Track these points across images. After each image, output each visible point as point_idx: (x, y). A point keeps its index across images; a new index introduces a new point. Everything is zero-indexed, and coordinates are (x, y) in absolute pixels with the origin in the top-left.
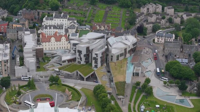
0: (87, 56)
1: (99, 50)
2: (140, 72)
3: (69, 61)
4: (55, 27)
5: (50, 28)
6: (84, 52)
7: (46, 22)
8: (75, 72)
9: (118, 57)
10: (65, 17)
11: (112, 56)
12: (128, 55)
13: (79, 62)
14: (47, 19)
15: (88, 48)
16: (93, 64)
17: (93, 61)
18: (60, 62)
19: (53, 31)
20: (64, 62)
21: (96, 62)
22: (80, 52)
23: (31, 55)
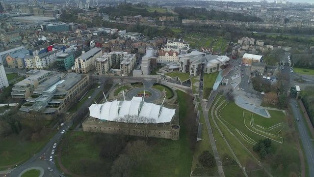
0: (188, 66)
1: (196, 63)
2: (227, 83)
3: (174, 69)
4: (172, 47)
5: (169, 47)
6: (185, 63)
7: (168, 44)
8: (176, 77)
9: (211, 70)
10: (181, 41)
11: (207, 69)
12: (220, 69)
13: (181, 71)
14: (169, 42)
15: (188, 61)
16: (191, 73)
17: (191, 71)
18: (168, 70)
19: (169, 49)
20: (171, 70)
21: (193, 72)
22: (182, 63)
23: (147, 62)
